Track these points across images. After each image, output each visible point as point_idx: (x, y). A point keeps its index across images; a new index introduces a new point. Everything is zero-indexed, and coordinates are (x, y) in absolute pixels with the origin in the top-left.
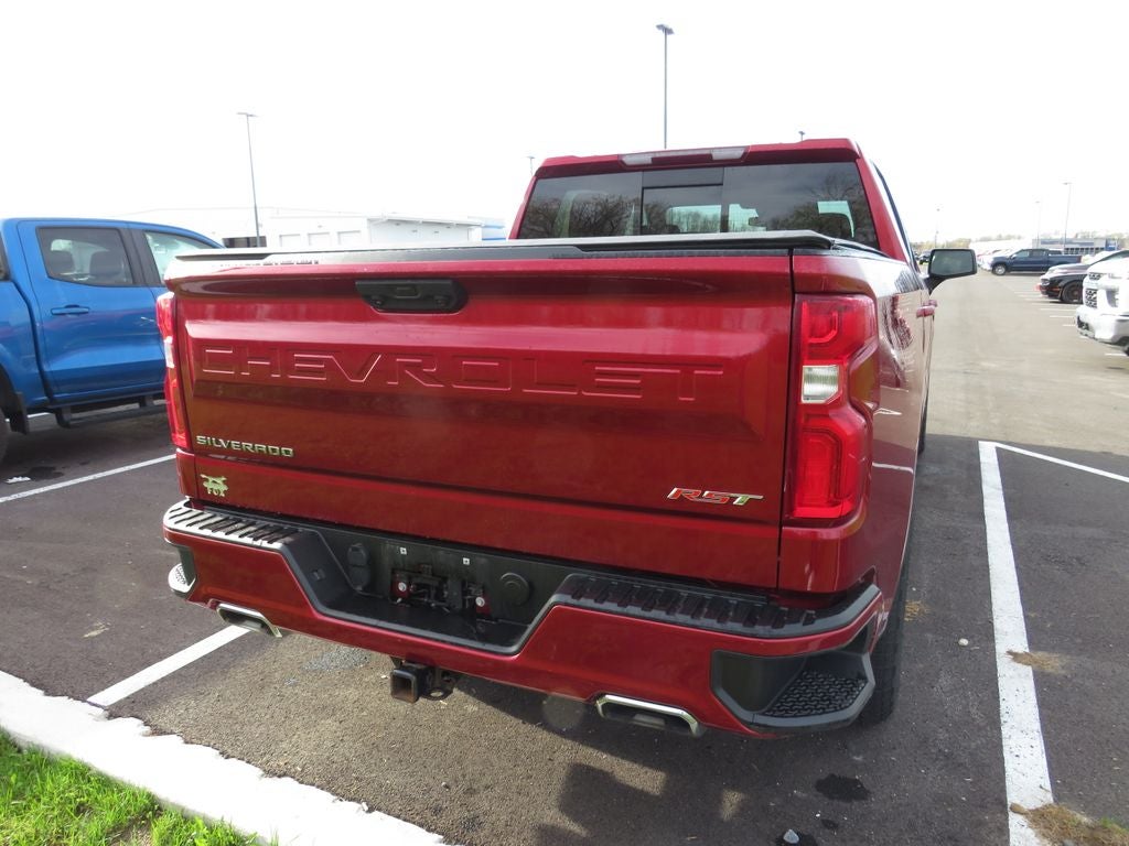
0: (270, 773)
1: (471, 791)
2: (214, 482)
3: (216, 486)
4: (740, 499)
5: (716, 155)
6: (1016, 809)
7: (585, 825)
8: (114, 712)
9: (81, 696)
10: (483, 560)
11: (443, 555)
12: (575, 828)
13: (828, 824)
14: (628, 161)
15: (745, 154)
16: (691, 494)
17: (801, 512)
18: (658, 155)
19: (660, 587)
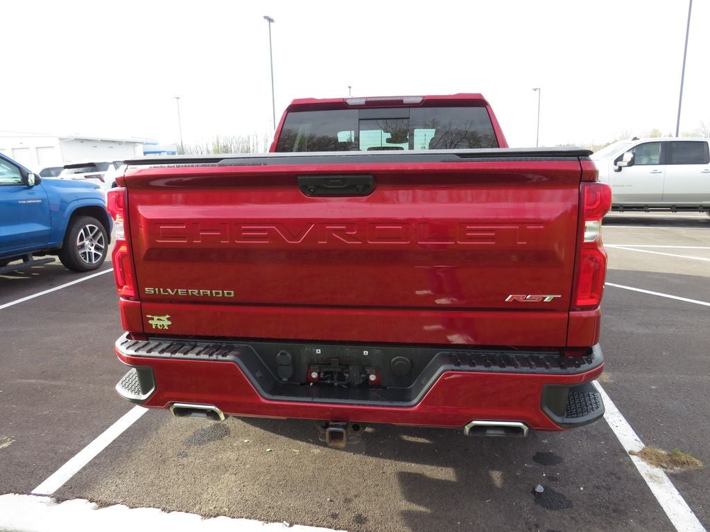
0: (206, 516)
1: (347, 501)
2: (158, 319)
3: (161, 322)
4: (548, 298)
5: (406, 101)
6: (632, 453)
7: (426, 506)
8: (60, 497)
9: (26, 490)
10: (377, 351)
11: (348, 351)
12: (422, 509)
13: (552, 478)
14: (349, 102)
15: (423, 100)
16: (520, 298)
17: (580, 303)
18: (369, 100)
19: (498, 354)
